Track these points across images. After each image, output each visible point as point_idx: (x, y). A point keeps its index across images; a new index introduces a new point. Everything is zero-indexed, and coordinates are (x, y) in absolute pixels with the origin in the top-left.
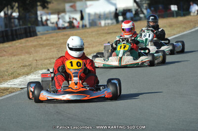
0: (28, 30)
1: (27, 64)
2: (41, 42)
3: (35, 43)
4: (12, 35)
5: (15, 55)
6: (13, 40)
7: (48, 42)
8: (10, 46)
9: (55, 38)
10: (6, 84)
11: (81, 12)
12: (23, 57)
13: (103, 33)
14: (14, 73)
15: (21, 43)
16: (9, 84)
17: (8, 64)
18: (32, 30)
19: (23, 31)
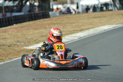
0: (45, 14)
1: (45, 35)
2: (53, 22)
3: (49, 22)
4: (35, 16)
5: (36, 29)
6: (35, 19)
7: (57, 22)
8: (34, 24)
9: (61, 19)
10: (32, 47)
11: (77, 4)
12: (41, 30)
13: (92, 17)
14: (37, 40)
15: (40, 22)
16: (34, 47)
17: (32, 35)
18: (47, 14)
19: (41, 15)
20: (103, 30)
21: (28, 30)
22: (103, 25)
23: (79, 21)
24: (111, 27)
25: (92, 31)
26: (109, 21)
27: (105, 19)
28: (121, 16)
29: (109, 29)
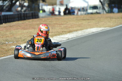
0: (34, 14)
3: (38, 23)
4: (24, 16)
5: (25, 29)
6: (24, 19)
8: (23, 23)
9: (50, 20)
12: (30, 30)
13: (80, 19)
14: (25, 40)
15: (29, 22)
17: (21, 34)
18: (36, 14)
19: (31, 15)
20: (91, 33)
21: (17, 29)
22: (91, 28)
23: (68, 22)
24: (99, 30)
25: (80, 33)
26: (97, 24)
27: (94, 21)
28: (109, 19)
29: (97, 32)
